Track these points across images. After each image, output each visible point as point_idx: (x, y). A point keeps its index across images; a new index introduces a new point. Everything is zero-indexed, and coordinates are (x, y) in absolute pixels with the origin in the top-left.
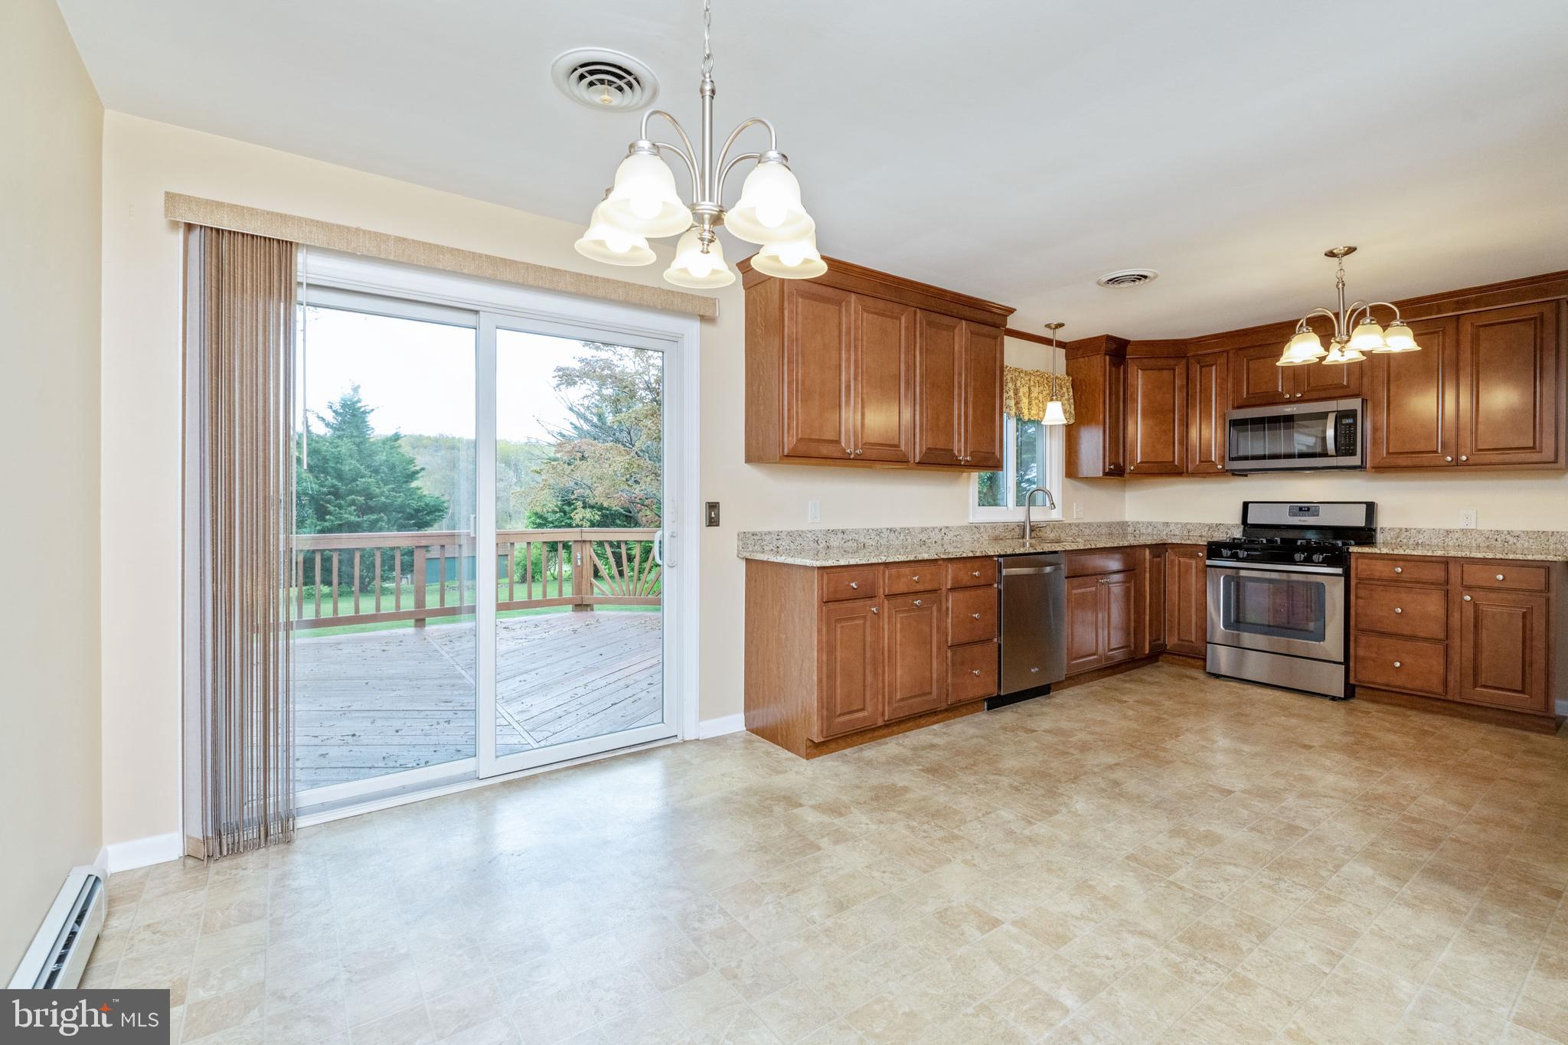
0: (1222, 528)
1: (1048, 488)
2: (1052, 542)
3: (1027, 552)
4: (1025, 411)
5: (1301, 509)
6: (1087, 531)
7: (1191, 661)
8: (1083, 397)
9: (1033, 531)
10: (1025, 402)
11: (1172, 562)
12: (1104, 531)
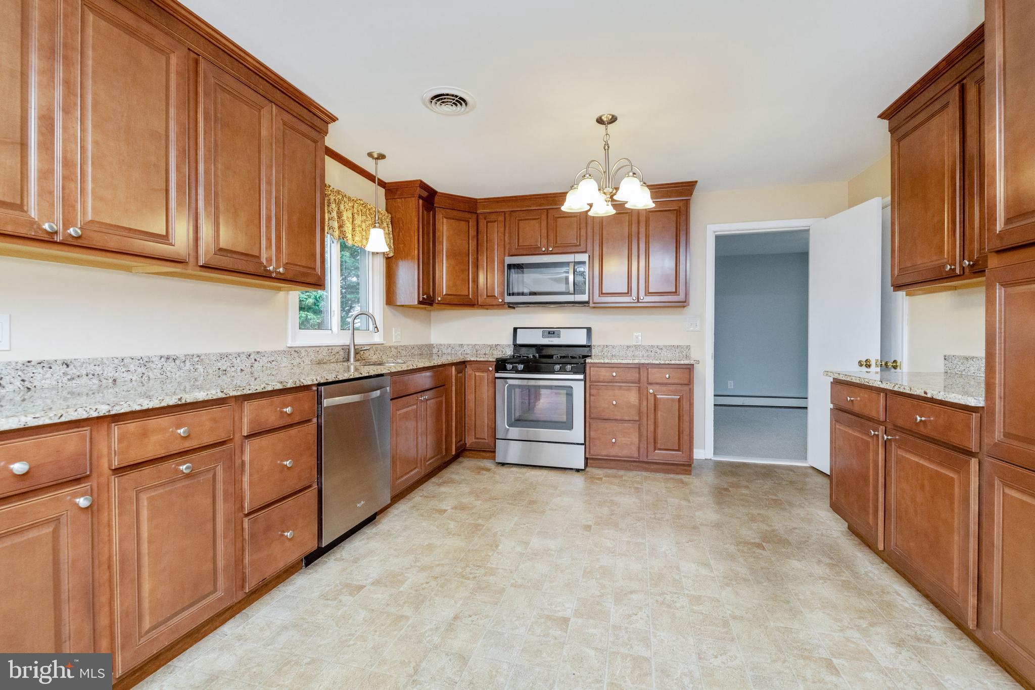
0: (499, 348)
1: (371, 312)
2: (375, 364)
3: (351, 377)
4: (349, 236)
5: (549, 333)
6: (404, 353)
7: (484, 454)
8: (401, 234)
9: (357, 353)
10: (348, 227)
11: (470, 375)
12: (417, 352)
